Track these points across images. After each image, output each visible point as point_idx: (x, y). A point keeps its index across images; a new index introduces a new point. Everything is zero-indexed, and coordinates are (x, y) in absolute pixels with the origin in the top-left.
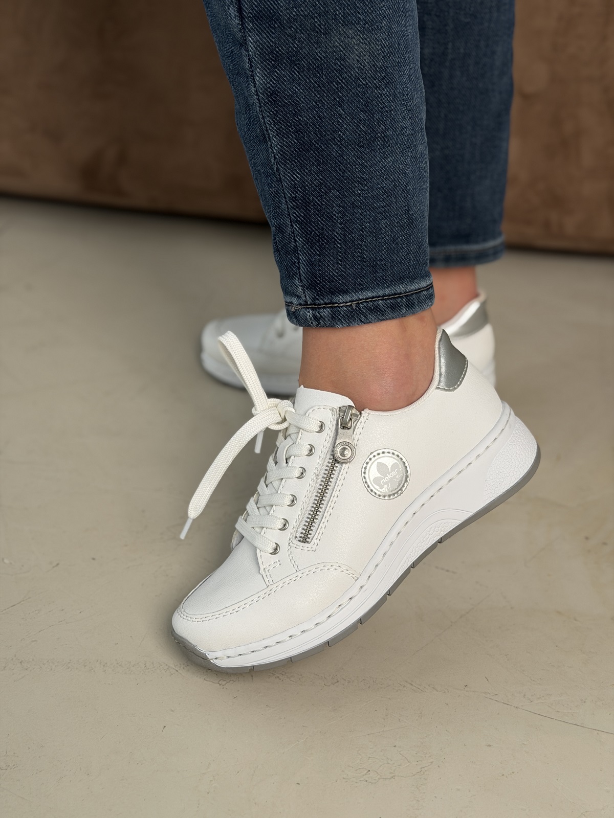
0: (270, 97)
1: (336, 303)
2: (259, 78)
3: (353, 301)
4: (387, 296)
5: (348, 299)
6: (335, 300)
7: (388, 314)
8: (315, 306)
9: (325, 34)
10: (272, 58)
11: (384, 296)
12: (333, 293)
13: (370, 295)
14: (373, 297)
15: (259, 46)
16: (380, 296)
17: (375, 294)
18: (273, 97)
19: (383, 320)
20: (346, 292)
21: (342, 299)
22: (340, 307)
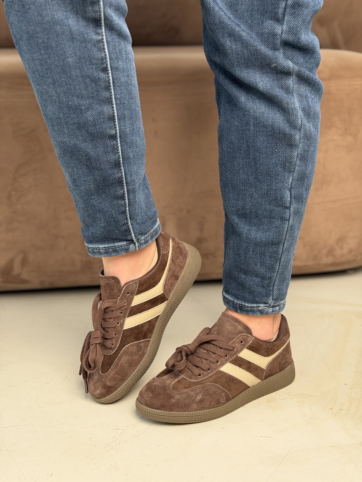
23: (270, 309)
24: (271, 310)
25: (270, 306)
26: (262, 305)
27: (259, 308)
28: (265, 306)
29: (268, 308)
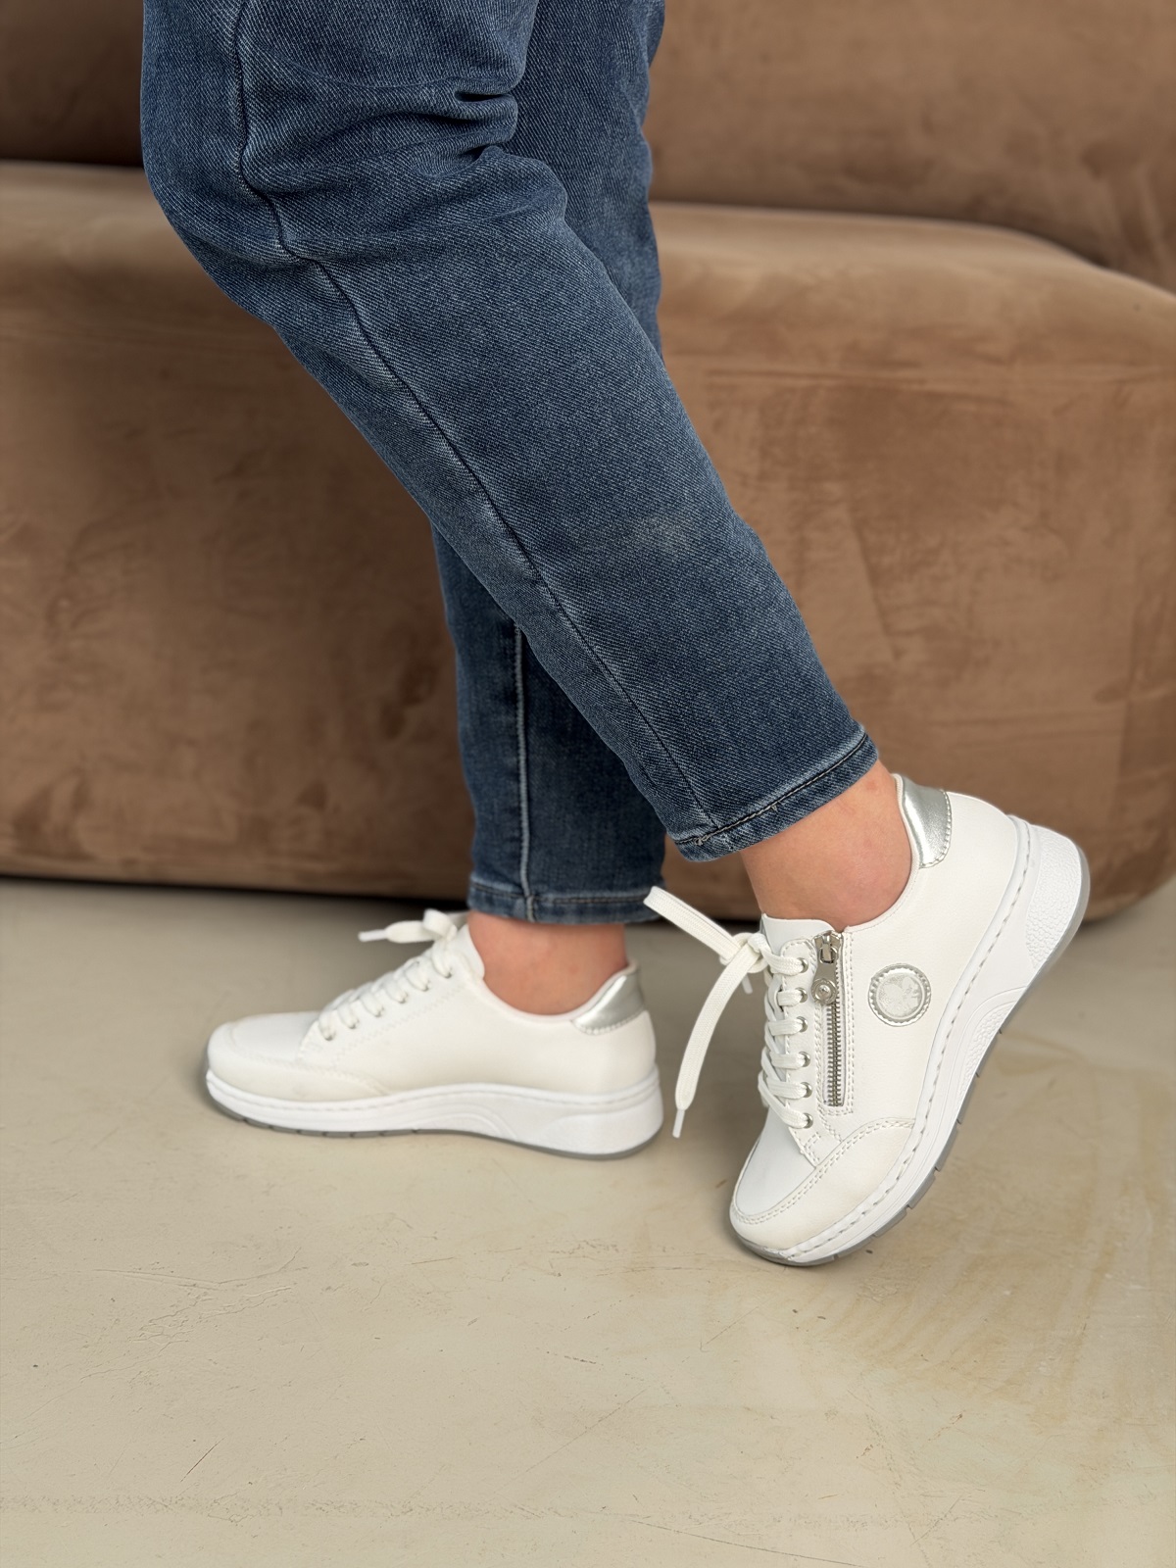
0: (590, 623)
1: (753, 813)
2: (571, 610)
3: (771, 803)
4: (808, 781)
5: (765, 803)
6: (751, 810)
7: (819, 800)
8: (730, 828)
9: (626, 535)
10: (577, 584)
11: (804, 783)
12: (745, 804)
13: (788, 788)
14: (793, 790)
15: (557, 577)
16: (801, 785)
17: (794, 785)
18: (594, 622)
19: (815, 809)
20: (761, 797)
21: (757, 807)
22: (759, 816)
23: (724, 837)
24: (725, 839)
25: (718, 829)
26: (698, 832)
27: (697, 842)
28: (708, 833)
29: (718, 835)
